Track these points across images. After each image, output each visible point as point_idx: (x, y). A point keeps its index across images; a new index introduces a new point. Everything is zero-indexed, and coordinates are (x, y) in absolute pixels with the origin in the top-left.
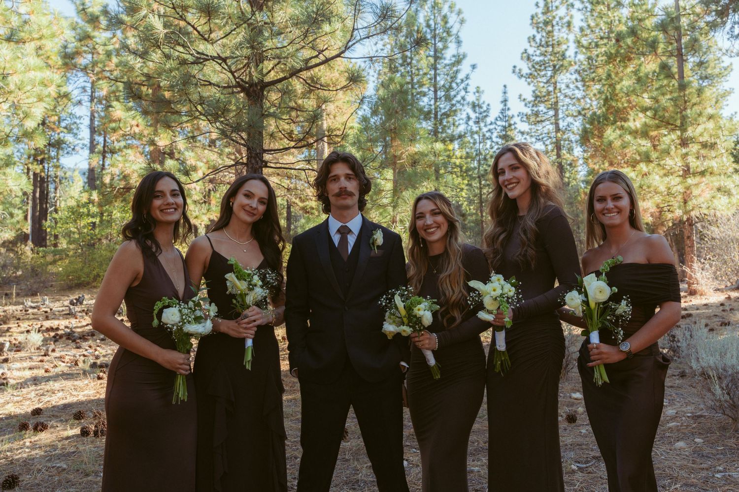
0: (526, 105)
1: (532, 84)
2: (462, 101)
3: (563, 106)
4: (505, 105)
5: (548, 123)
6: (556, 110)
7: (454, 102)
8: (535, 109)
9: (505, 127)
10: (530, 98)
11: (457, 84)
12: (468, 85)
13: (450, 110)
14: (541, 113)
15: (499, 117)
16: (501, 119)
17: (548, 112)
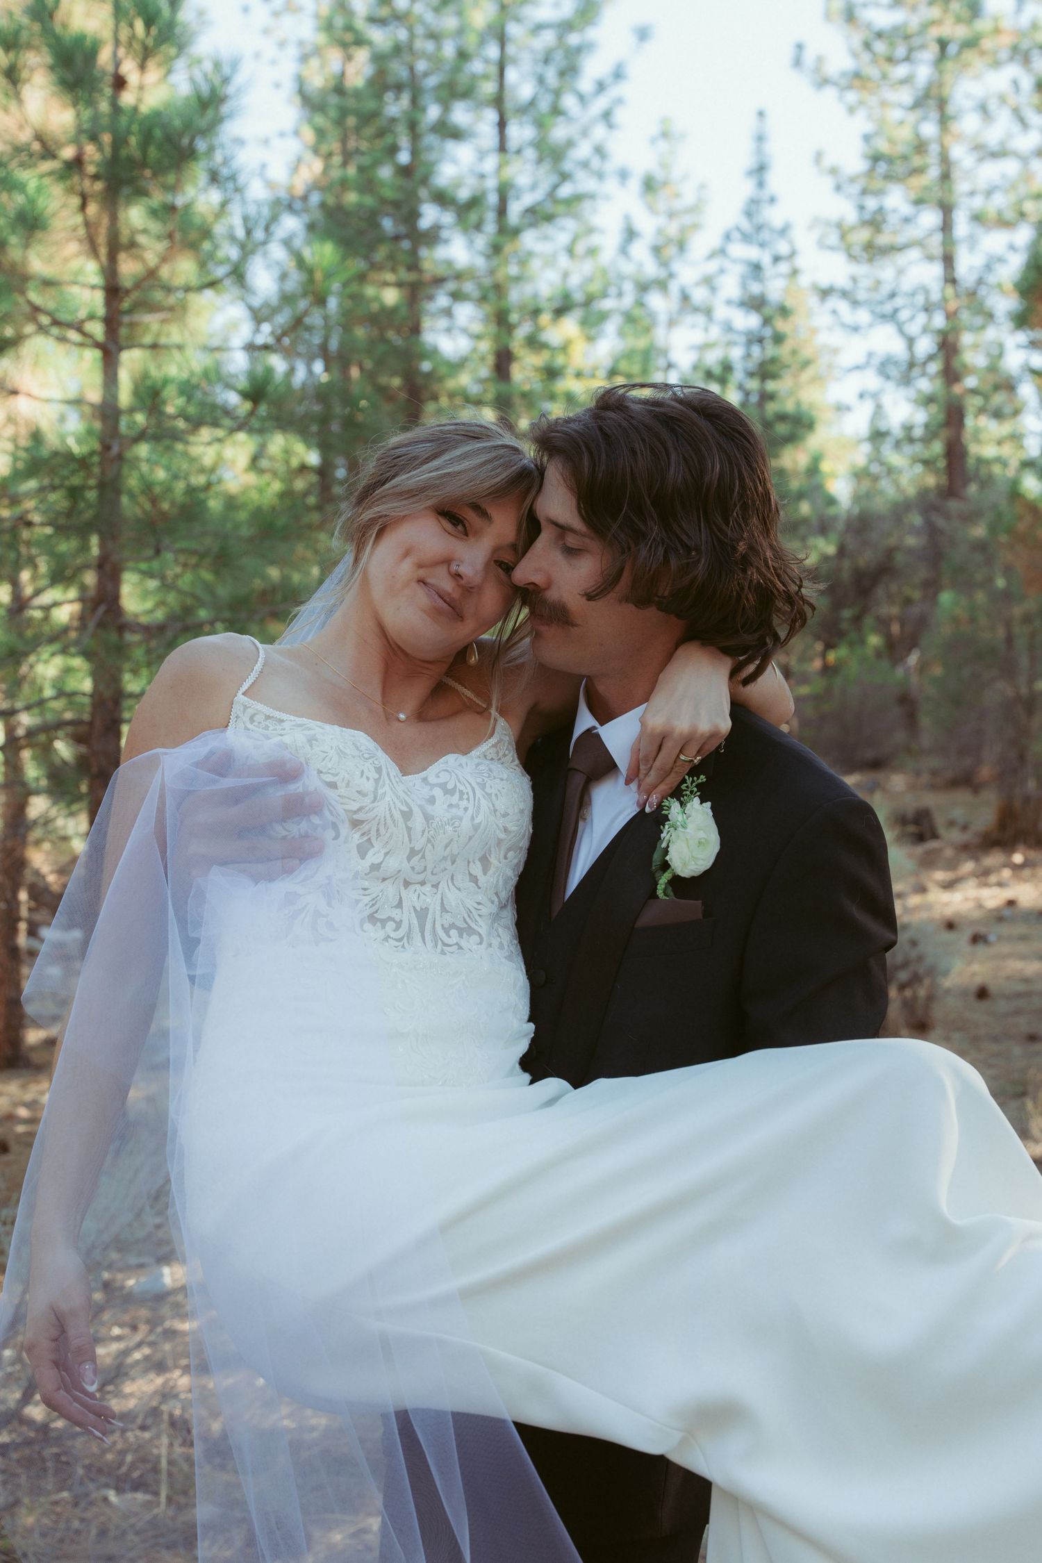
0: (838, 188)
1: (861, 114)
2: (596, 163)
3: (972, 193)
4: (761, 185)
5: (914, 254)
6: (947, 209)
7: (567, 166)
8: (871, 203)
9: (756, 268)
10: (855, 164)
11: (582, 98)
12: (619, 101)
13: (551, 194)
14: (893, 219)
15: (738, 229)
16: (746, 238)
17: (916, 216)
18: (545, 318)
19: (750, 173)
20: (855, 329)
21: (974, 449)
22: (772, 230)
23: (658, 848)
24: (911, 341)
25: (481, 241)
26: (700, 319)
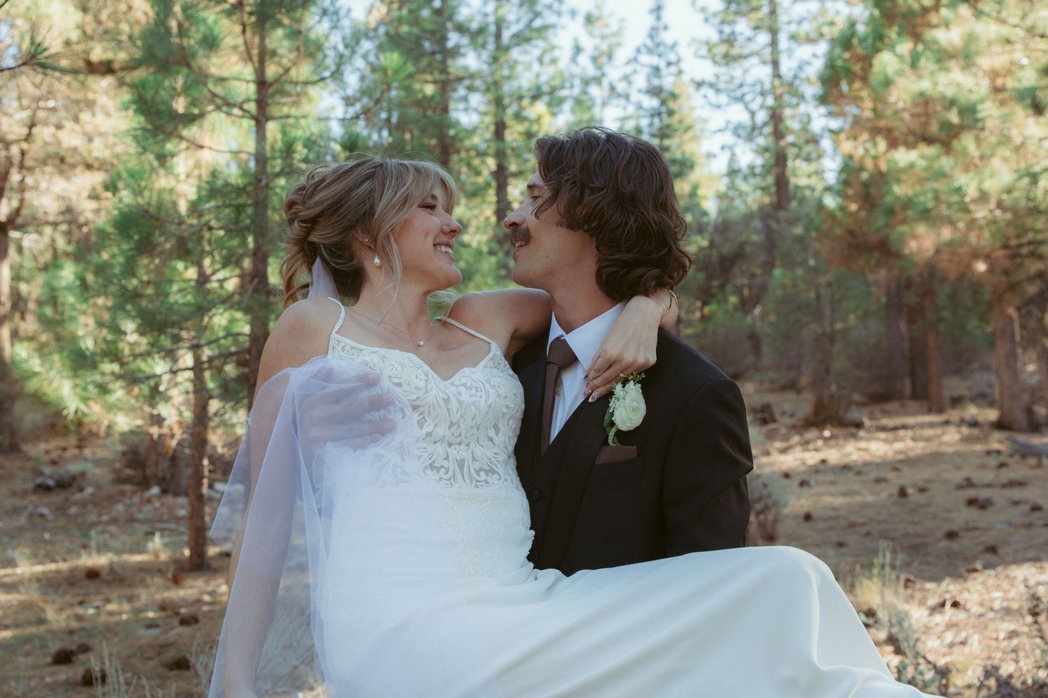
0: (706, 20)
2: (556, 6)
3: (789, 23)
4: (658, 18)
5: (754, 60)
6: (774, 32)
7: (538, 8)
8: (727, 29)
9: (656, 70)
13: (529, 25)
14: (740, 39)
15: (645, 46)
16: (650, 51)
17: (755, 36)
18: (526, 102)
19: (652, 11)
20: (719, 107)
21: (793, 181)
22: (666, 46)
23: (607, 412)
24: (753, 114)
25: (485, 55)
26: (622, 102)
